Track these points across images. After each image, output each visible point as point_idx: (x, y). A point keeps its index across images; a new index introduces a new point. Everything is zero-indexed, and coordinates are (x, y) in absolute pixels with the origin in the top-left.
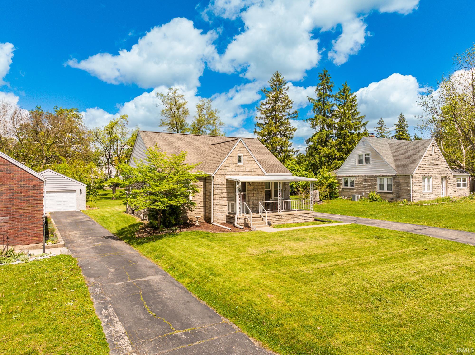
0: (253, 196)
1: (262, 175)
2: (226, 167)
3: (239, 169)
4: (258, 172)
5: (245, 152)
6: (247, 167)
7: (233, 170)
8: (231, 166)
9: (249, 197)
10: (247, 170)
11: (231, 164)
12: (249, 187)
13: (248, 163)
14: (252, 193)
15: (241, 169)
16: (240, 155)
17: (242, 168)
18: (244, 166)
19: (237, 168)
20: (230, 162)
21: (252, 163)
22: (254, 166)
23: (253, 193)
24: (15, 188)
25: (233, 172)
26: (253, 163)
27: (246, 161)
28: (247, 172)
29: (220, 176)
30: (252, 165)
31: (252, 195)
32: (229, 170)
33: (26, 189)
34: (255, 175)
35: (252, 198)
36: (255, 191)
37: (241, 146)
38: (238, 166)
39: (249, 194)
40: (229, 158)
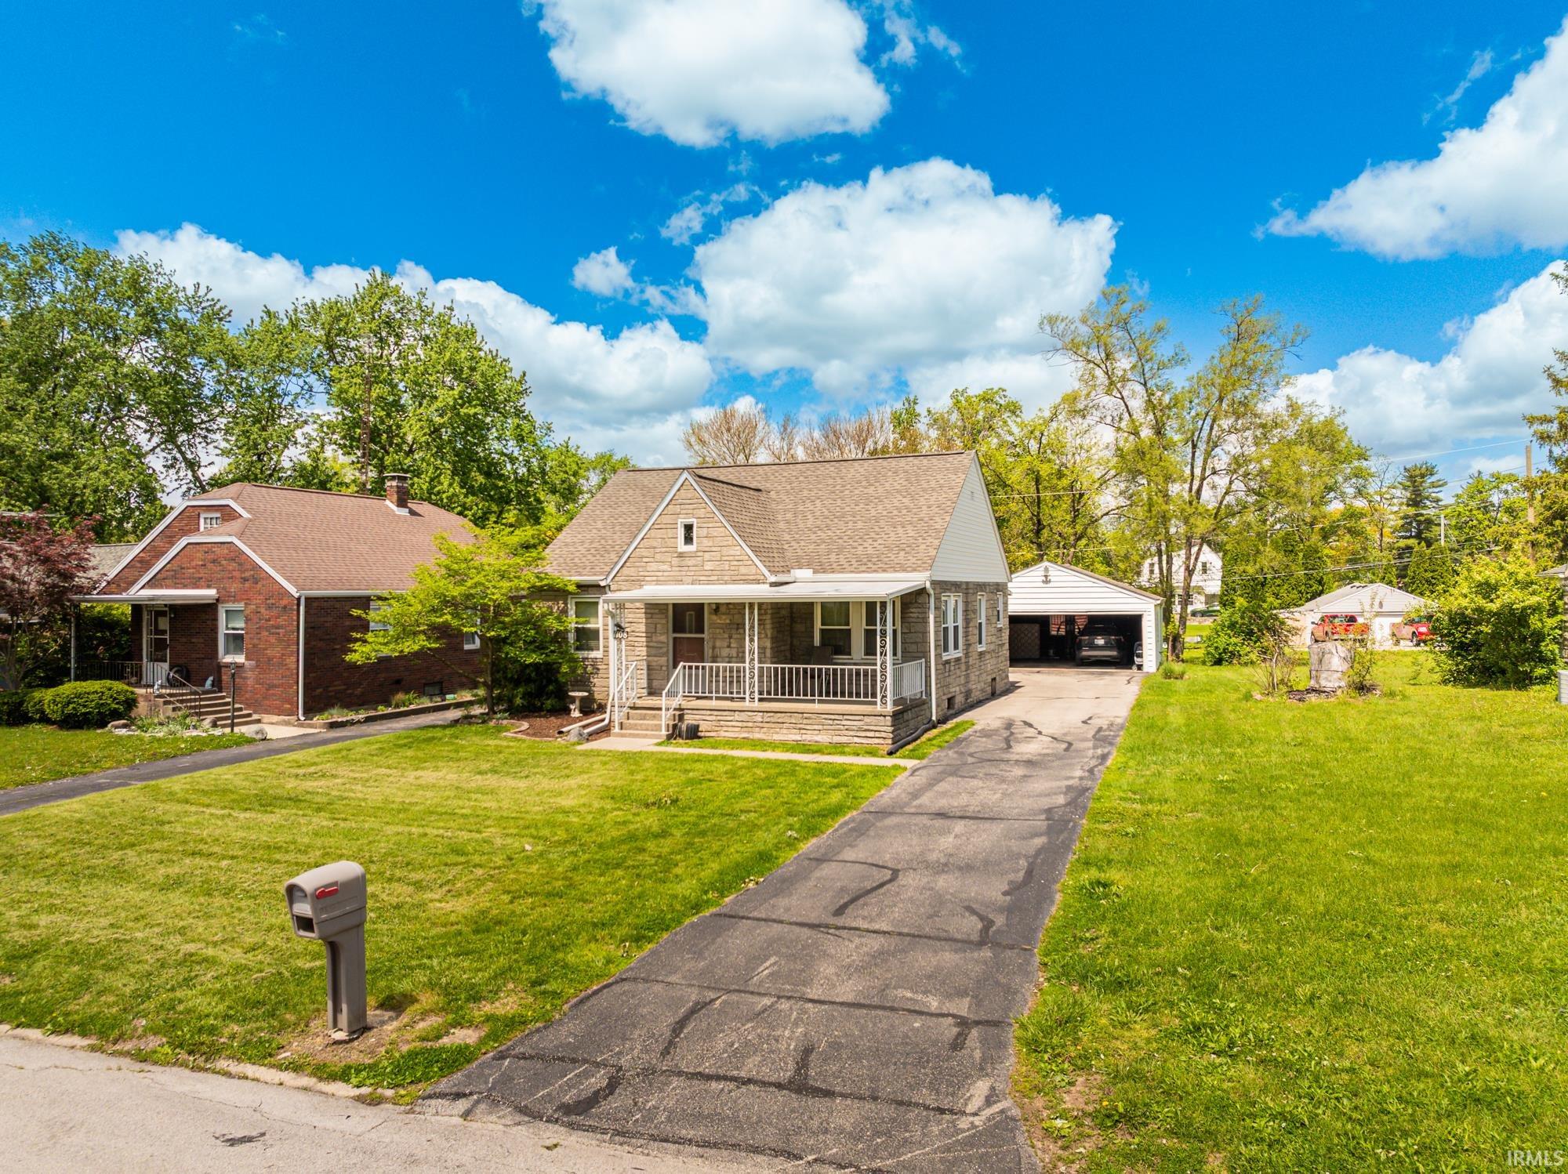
0: (729, 647)
1: (758, 582)
2: (645, 560)
3: (683, 563)
4: (743, 570)
5: (701, 513)
6: (707, 556)
7: (666, 567)
8: (658, 556)
9: (714, 648)
10: (708, 566)
11: (658, 550)
12: (714, 617)
13: (710, 544)
14: (726, 636)
16: (689, 521)
17: (691, 562)
18: (699, 554)
19: (675, 561)
20: (655, 544)
21: (725, 543)
22: (732, 553)
23: (730, 637)
24: (263, 610)
25: (666, 574)
26: (730, 543)
27: (705, 541)
28: (707, 573)
29: (628, 586)
30: (724, 551)
31: (726, 644)
32: (653, 566)
33: (275, 612)
34: (734, 582)
35: (725, 652)
36: (733, 631)
37: (690, 496)
38: (681, 555)
39: (715, 639)
40: (653, 533)
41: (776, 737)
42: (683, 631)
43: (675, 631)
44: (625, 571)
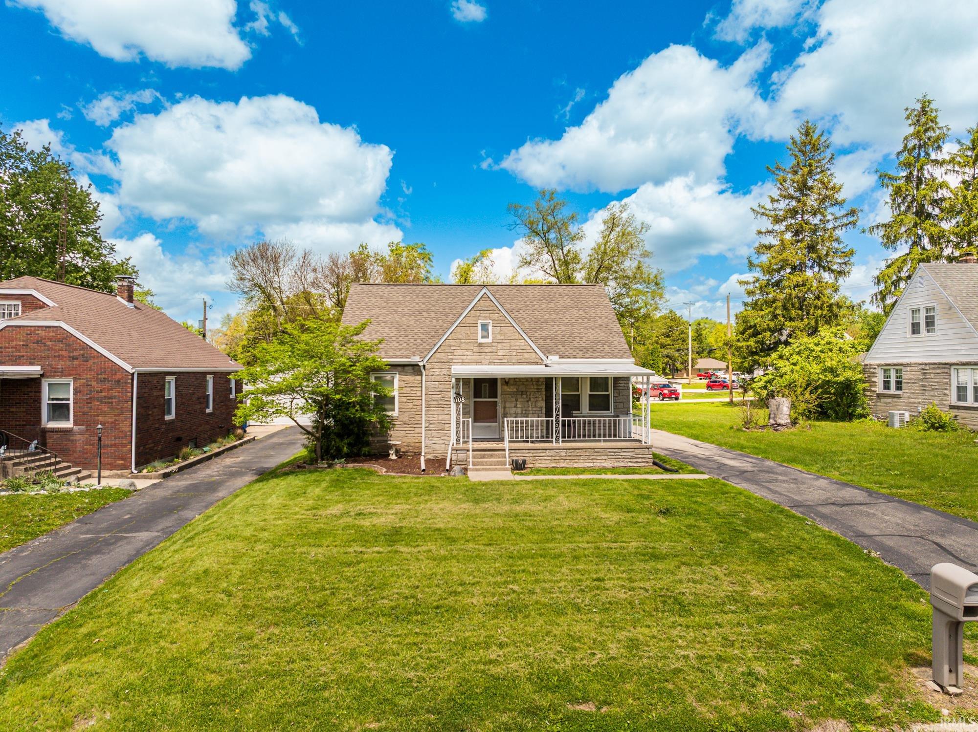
0: (515, 407)
1: (537, 363)
2: (453, 348)
3: (482, 351)
4: (526, 356)
5: (496, 316)
6: (500, 346)
7: (468, 353)
8: (463, 346)
9: (505, 408)
10: (501, 353)
11: (463, 341)
12: (506, 387)
13: (502, 338)
14: (514, 400)
15: (487, 351)
16: (485, 322)
18: (494, 344)
19: (476, 349)
20: (461, 337)
21: (513, 338)
22: (518, 344)
23: (516, 401)
25: (469, 357)
26: (516, 338)
27: (499, 336)
28: (500, 357)
29: (439, 365)
30: (513, 343)
31: (513, 405)
32: (460, 352)
34: (520, 363)
35: (513, 410)
36: (519, 396)
37: (487, 305)
38: (480, 345)
39: (505, 402)
40: (459, 330)
41: (575, 465)
42: (480, 397)
43: (475, 397)
44: (437, 355)
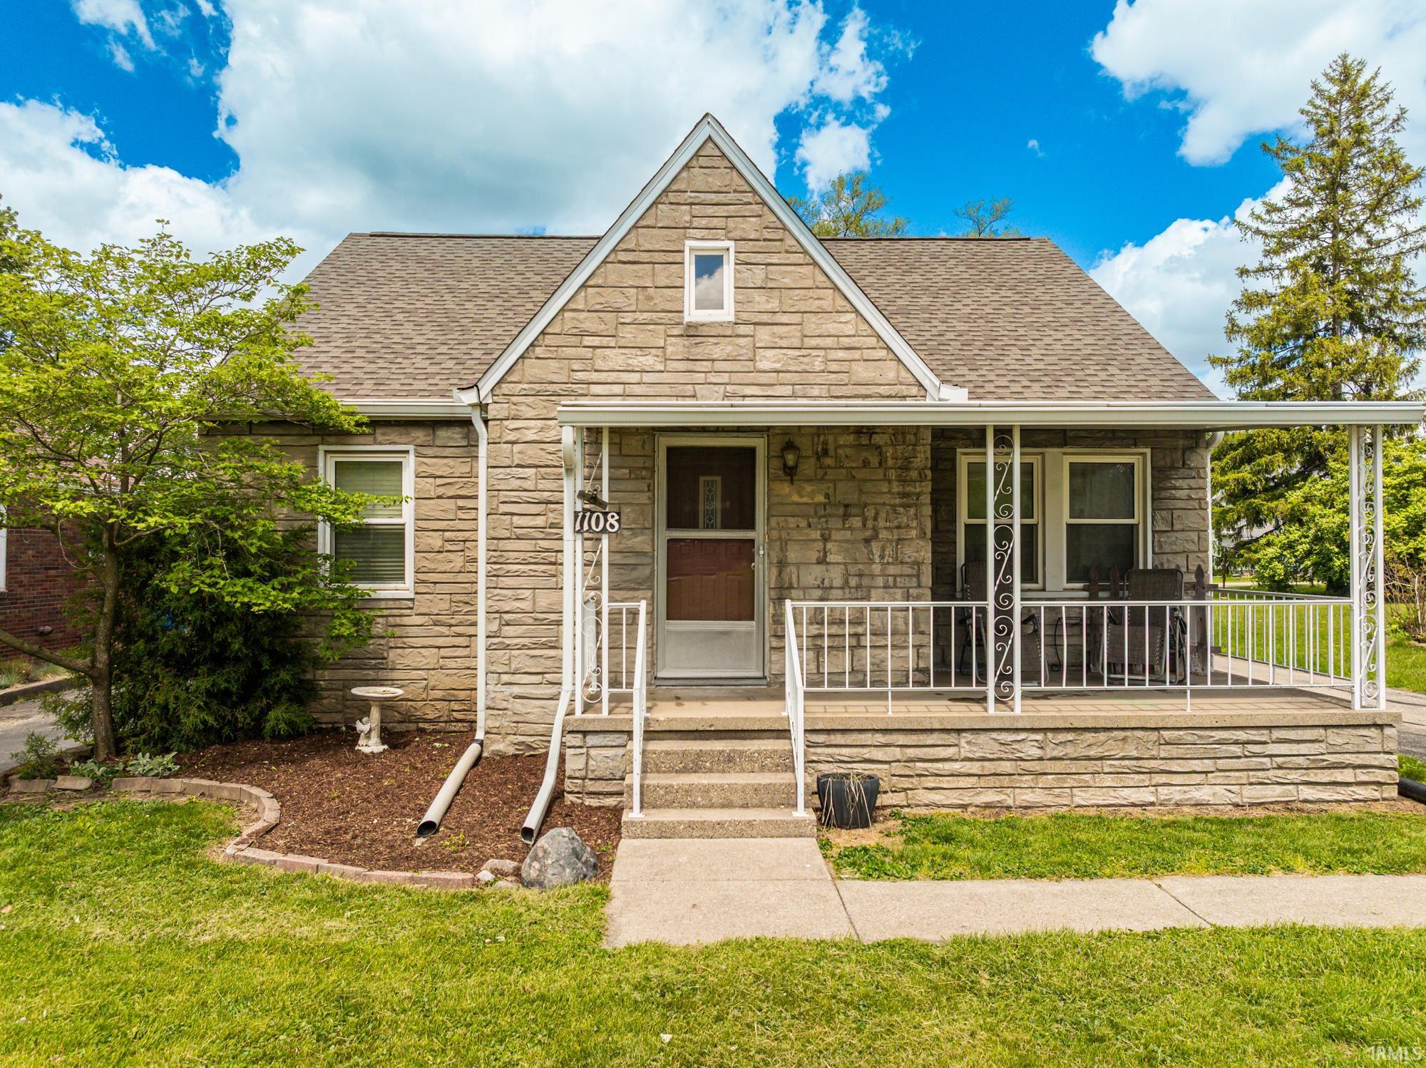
0: (822, 561)
1: (901, 400)
2: (588, 341)
3: (698, 352)
4: (862, 372)
6: (764, 335)
7: (648, 361)
8: (627, 334)
9: (782, 564)
10: (768, 360)
11: (628, 318)
12: (785, 488)
13: (774, 305)
14: (816, 534)
15: (717, 352)
16: (711, 246)
17: (720, 349)
18: (742, 329)
19: (676, 347)
20: (616, 299)
21: (815, 305)
22: (832, 328)
23: (825, 539)
25: (648, 378)
26: (826, 305)
27: (759, 299)
28: (763, 378)
29: (538, 406)
30: (812, 324)
31: (814, 556)
32: (616, 358)
34: (839, 398)
35: (813, 575)
36: (835, 523)
37: (716, 183)
38: (692, 332)
39: (784, 544)
40: (613, 274)
42: (694, 525)
43: (671, 525)
44: (533, 369)
